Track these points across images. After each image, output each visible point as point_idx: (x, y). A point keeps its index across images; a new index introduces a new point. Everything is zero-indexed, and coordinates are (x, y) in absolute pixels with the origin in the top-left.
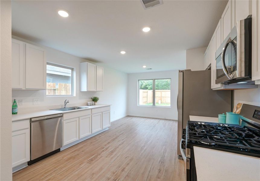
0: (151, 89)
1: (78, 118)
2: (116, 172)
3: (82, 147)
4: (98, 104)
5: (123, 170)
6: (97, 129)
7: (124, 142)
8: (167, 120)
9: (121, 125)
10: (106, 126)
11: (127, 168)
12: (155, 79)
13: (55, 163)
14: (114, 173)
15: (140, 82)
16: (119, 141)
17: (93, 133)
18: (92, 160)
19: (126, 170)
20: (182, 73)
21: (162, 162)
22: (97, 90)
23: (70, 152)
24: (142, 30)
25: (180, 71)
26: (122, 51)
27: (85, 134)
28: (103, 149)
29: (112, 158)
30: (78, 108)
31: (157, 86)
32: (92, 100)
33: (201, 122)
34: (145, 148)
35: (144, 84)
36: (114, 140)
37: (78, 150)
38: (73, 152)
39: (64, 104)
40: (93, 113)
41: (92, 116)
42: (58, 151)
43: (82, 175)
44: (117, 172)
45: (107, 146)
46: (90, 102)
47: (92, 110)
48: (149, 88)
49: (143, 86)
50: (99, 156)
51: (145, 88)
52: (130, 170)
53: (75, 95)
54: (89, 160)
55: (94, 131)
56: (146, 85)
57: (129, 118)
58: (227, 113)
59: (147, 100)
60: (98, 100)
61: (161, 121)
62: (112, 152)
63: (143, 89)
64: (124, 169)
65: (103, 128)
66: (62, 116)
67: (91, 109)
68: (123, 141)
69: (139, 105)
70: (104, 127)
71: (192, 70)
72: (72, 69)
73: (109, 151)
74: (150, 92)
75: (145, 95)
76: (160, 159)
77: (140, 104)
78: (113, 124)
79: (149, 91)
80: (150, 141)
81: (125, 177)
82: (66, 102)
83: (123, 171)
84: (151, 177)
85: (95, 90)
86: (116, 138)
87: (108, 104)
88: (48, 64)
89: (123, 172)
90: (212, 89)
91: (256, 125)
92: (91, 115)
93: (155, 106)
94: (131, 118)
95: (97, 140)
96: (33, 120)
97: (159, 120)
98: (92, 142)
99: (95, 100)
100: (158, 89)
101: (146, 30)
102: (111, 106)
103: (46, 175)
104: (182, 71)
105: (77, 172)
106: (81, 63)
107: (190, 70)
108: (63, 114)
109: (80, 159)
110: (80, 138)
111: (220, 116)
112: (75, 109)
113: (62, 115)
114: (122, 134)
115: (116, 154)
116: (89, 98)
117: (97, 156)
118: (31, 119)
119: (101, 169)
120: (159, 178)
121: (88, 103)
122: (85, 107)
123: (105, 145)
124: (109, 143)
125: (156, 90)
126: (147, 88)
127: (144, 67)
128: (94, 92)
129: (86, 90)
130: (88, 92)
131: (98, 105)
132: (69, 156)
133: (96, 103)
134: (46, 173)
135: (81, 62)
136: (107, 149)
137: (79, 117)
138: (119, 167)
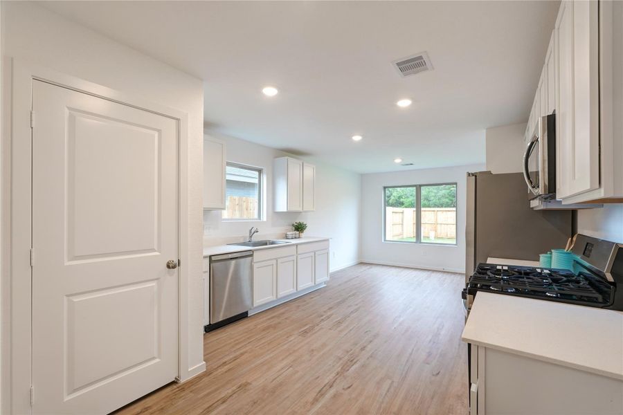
0: (411, 206)
1: (275, 261)
2: (351, 350)
3: (283, 313)
4: (306, 236)
5: (363, 349)
6: (305, 284)
7: (359, 308)
8: (448, 272)
9: (349, 281)
10: (322, 279)
12: (420, 186)
13: (247, 332)
14: (348, 352)
15: (387, 191)
16: (349, 306)
17: (299, 290)
18: (306, 332)
19: (367, 349)
20: (474, 177)
21: (434, 343)
22: (304, 210)
23: (265, 319)
24: (396, 102)
25: (469, 174)
26: (356, 135)
27: (286, 291)
28: (322, 318)
29: (340, 331)
30: (273, 243)
31: (427, 199)
32: (294, 228)
33: (503, 266)
34: (402, 319)
35: (395, 194)
36: (339, 304)
37: (278, 316)
38: (269, 319)
39: (248, 235)
40: (299, 253)
41: (299, 258)
42: (244, 316)
43: (294, 351)
45: (329, 313)
46: (291, 233)
47: (299, 246)
48: (406, 205)
49: (392, 198)
50: (317, 328)
51: (399, 204)
52: (376, 351)
53: (265, 219)
54: (300, 331)
55: (301, 287)
56: (400, 197)
57: (364, 268)
58: (553, 251)
59: (403, 230)
60: (304, 229)
61: (434, 274)
62: (339, 323)
63: (392, 205)
64: (365, 347)
65: (317, 283)
66: (252, 255)
67: (297, 245)
68: (356, 307)
69: (385, 240)
70: (318, 281)
71: (493, 172)
72: (260, 171)
73: (334, 321)
74: (410, 213)
75: (398, 218)
76: (430, 337)
77: (387, 239)
78: (334, 276)
79: (405, 209)
80: (411, 309)
81: (368, 358)
82: (253, 231)
84: (413, 361)
85: (300, 209)
86: (344, 301)
87: (325, 237)
88: (229, 164)
89: (363, 352)
90: (533, 208)
91: (593, 270)
92: (295, 257)
93: (421, 243)
94: (368, 267)
95: (308, 303)
96: (213, 258)
97: (429, 273)
98: (299, 306)
99: (299, 228)
100: (429, 206)
101: (404, 103)
102: (330, 240)
103: (238, 347)
104: (473, 175)
105: (285, 346)
106: (277, 159)
107: (489, 173)
108: (252, 251)
109: (285, 330)
110: (279, 297)
111: (542, 257)
112: (266, 244)
113: (251, 253)
114: (354, 295)
115: (347, 326)
116: (289, 225)
117: (313, 328)
118: (210, 257)
119: (324, 345)
120: (428, 363)
121: (288, 233)
122: (283, 242)
123: (325, 312)
124: (331, 308)
125: (422, 209)
126: (401, 204)
127: (398, 161)
128: (298, 213)
129: (285, 210)
130: (288, 214)
131: (306, 238)
132: (265, 325)
133: (303, 235)
134: (237, 344)
135: (276, 157)
136: (328, 317)
137: (277, 259)
138: (356, 344)
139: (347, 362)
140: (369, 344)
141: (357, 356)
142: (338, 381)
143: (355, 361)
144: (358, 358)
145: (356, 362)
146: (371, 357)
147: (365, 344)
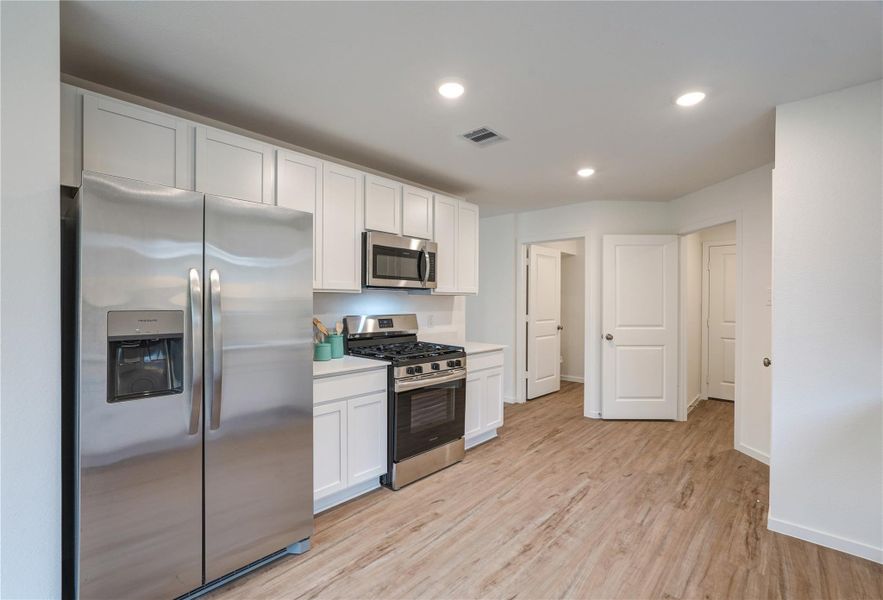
2: (550, 547)
5: (527, 549)
11: (514, 553)
14: (556, 543)
19: (519, 547)
44: (548, 545)
52: (504, 543)
64: (524, 551)
81: (523, 528)
83: (528, 546)
89: (527, 542)
138: (540, 560)
139: (557, 525)
140: (514, 559)
141: (539, 534)
142: (567, 503)
143: (544, 526)
144: (538, 531)
145: (543, 524)
146: (516, 532)
147: (522, 558)
